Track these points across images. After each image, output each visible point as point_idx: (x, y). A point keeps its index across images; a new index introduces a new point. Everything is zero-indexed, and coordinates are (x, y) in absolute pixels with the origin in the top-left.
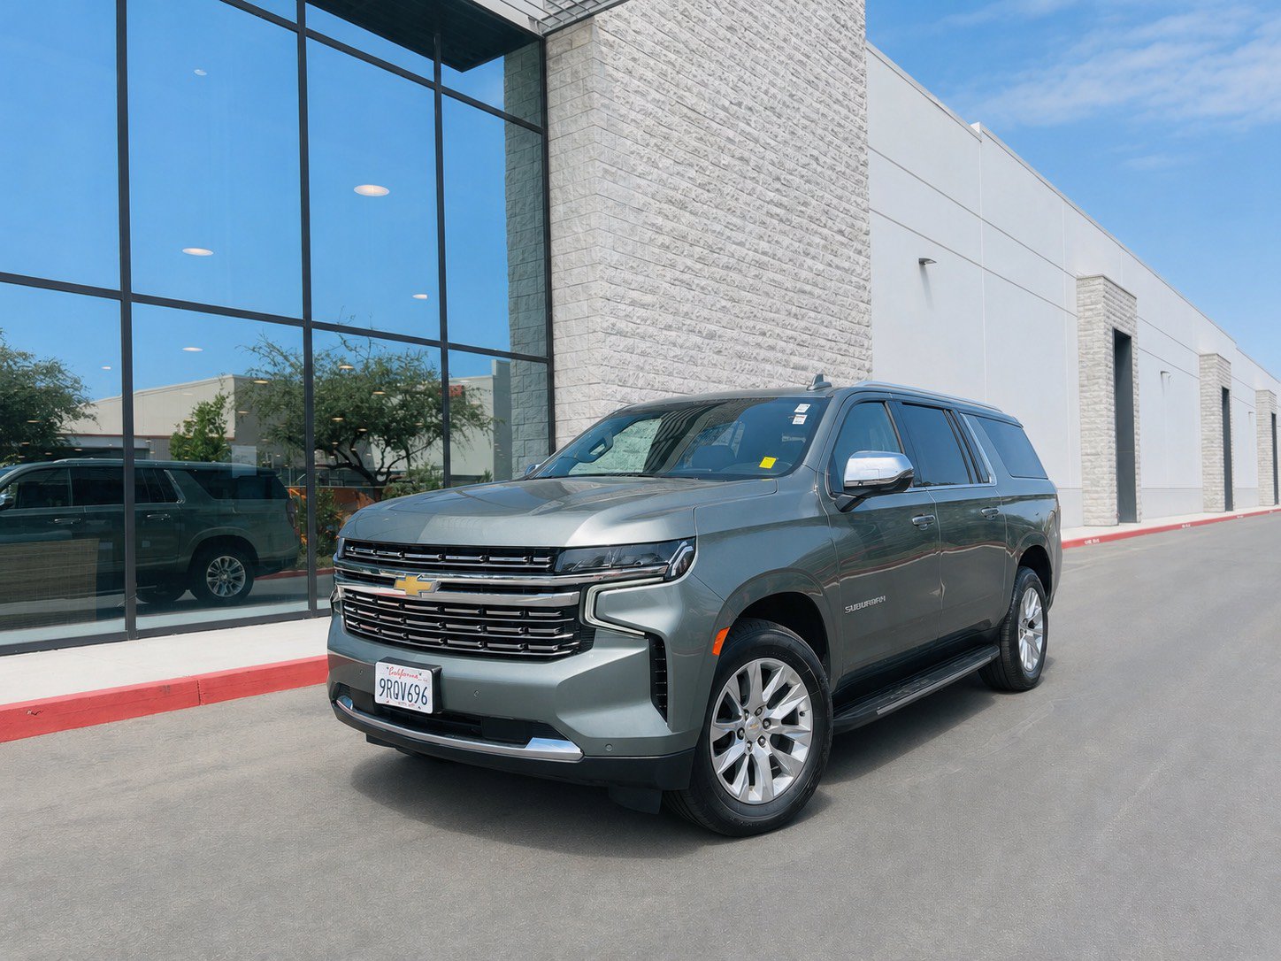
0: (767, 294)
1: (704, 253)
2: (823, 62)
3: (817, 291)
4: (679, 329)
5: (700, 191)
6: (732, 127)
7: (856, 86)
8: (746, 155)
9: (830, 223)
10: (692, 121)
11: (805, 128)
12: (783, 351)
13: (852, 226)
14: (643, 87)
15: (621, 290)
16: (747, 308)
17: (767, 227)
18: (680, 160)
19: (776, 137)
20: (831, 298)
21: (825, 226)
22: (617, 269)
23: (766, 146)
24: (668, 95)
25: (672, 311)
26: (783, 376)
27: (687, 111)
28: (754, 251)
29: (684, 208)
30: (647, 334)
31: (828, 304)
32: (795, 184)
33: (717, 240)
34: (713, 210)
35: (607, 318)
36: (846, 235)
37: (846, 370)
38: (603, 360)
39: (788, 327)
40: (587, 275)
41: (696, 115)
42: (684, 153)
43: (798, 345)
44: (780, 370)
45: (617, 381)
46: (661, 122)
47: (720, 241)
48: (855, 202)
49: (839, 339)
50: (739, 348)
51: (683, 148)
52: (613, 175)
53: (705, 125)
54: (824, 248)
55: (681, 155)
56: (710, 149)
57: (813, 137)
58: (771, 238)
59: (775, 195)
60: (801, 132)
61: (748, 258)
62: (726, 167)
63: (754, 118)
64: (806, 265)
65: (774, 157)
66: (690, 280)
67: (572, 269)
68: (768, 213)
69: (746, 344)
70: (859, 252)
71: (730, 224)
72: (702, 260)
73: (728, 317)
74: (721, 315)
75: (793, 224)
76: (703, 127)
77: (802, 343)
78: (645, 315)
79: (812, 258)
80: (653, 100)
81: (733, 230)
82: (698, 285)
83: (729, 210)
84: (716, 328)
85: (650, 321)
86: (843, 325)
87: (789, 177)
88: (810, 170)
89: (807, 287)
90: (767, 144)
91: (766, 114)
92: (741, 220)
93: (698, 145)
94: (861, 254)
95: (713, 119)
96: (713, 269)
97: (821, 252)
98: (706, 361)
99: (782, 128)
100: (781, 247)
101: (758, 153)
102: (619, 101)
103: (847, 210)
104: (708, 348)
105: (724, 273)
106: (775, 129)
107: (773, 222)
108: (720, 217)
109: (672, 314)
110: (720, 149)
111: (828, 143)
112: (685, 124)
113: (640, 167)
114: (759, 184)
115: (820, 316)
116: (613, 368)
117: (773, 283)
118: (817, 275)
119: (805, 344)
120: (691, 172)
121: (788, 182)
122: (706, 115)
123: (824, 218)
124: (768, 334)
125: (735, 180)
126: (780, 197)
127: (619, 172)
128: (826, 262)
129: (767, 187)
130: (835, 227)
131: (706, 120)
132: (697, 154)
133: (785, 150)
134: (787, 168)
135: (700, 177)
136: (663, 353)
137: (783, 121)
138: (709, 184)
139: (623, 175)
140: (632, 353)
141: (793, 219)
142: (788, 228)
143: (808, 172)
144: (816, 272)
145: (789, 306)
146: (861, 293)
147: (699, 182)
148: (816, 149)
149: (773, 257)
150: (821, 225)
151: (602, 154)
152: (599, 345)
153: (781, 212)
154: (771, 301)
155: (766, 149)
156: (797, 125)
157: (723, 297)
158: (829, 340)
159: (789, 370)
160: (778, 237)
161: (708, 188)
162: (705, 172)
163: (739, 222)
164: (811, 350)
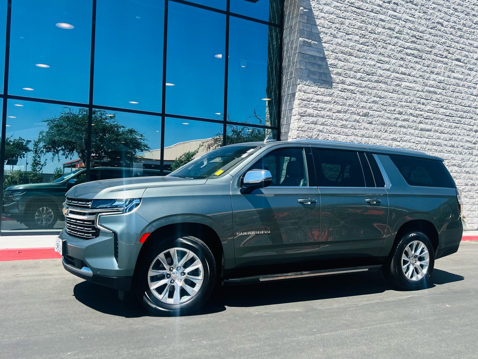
0: (404, 94)
1: (363, 76)
3: (439, 91)
4: (345, 112)
5: (362, 46)
6: (384, 14)
8: (392, 26)
9: (450, 55)
10: (358, 14)
11: (434, 9)
12: (414, 122)
13: (467, 56)
15: (310, 96)
16: (390, 101)
17: (405, 61)
18: (350, 33)
19: (414, 16)
20: (449, 94)
21: (446, 57)
22: (309, 86)
23: (406, 21)
24: (344, 3)
25: (341, 104)
26: (412, 134)
27: (355, 9)
28: (396, 73)
29: (351, 55)
30: (326, 115)
31: (446, 97)
32: (425, 37)
33: (372, 69)
34: (370, 54)
35: (302, 108)
36: (462, 61)
37: (459, 131)
38: (299, 128)
39: (418, 110)
40: (294, 90)
41: (361, 11)
42: (353, 29)
43: (425, 119)
44: (412, 131)
45: (307, 137)
46: (339, 16)
47: (373, 69)
48: (469, 43)
49: (454, 115)
50: (384, 120)
51: (352, 26)
52: (310, 43)
53: (367, 15)
54: (445, 69)
55: (350, 30)
56: (369, 26)
57: (440, 13)
58: (408, 66)
59: (411, 44)
60: (431, 11)
61: (392, 76)
62: (379, 33)
63: (399, 8)
64: (431, 78)
65: (411, 25)
66: (353, 89)
67: (289, 87)
68: (406, 53)
69: (389, 118)
70: (471, 69)
71: (380, 60)
72: (361, 79)
73: (377, 106)
74: (372, 105)
75: (423, 58)
76: (366, 16)
77: (428, 117)
78: (325, 107)
79: (436, 74)
80: (335, 6)
81: (383, 63)
82: (358, 91)
83: (380, 54)
84: (368, 111)
85: (328, 109)
86: (457, 108)
87: (422, 35)
88: (436, 30)
89: (432, 89)
90: (407, 20)
91: (407, 5)
92: (388, 58)
93: (362, 24)
94: (473, 70)
95: (372, 11)
96: (368, 83)
97: (443, 70)
98: (362, 127)
99: (418, 11)
100: (415, 70)
101: (400, 25)
102: (314, 9)
103: (463, 48)
104: (364, 121)
105: (376, 84)
106: (413, 11)
107: (409, 58)
108: (374, 58)
109: (341, 105)
110: (375, 25)
111: (450, 15)
112: (354, 15)
113: (325, 38)
114: (401, 40)
115: (440, 103)
116: (305, 131)
117: (408, 88)
118: (439, 83)
119: (430, 118)
120: (357, 38)
121: (421, 37)
122: (367, 10)
123: (445, 54)
124: (404, 113)
125: (385, 39)
126: (415, 45)
127: (312, 42)
128: (446, 76)
129: (406, 41)
130: (454, 57)
131: (367, 12)
132: (361, 29)
133: (419, 21)
134: (420, 30)
135: (362, 39)
136: (334, 123)
137: (419, 6)
138: (368, 42)
139: (315, 43)
140: (316, 124)
141: (424, 55)
142: (420, 60)
143: (435, 31)
144: (439, 81)
145: (419, 99)
146: (471, 90)
147: (361, 42)
148: (441, 18)
149: (409, 75)
150: (443, 57)
151: (303, 34)
152: (297, 121)
153: (415, 52)
154: (407, 97)
155: (406, 22)
156: (428, 8)
157: (374, 96)
158: (447, 116)
159: (417, 132)
160: (412, 65)
161: (367, 44)
162: (365, 37)
163: (387, 59)
164: (434, 121)
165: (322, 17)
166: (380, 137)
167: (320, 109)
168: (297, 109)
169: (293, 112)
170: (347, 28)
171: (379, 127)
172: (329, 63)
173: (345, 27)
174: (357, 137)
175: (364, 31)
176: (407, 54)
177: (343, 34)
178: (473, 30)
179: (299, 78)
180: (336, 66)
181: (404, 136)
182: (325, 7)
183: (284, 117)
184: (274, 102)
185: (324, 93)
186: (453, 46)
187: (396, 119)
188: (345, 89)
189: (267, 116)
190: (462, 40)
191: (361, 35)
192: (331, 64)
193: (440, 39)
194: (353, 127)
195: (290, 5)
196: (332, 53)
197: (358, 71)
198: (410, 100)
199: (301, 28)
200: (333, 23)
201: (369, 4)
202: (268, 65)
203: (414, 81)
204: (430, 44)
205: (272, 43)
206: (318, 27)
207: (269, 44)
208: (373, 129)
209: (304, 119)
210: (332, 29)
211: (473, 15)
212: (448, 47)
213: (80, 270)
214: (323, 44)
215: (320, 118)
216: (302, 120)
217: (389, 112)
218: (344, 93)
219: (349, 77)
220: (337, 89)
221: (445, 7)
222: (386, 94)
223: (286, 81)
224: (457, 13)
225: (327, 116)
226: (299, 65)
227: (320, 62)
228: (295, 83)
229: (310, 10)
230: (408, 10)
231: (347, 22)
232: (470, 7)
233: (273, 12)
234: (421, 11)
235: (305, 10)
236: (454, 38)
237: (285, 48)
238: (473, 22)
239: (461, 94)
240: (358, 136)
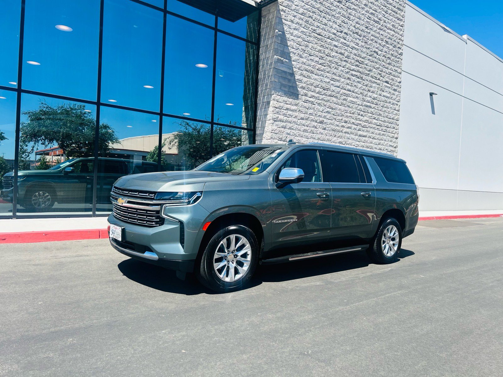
0: (349, 106)
1: (320, 90)
2: (383, 12)
3: (373, 106)
4: (307, 119)
5: (320, 66)
6: (337, 41)
7: (398, 21)
8: (343, 51)
9: (381, 78)
10: (319, 39)
11: (372, 40)
12: (355, 129)
13: (393, 80)
14: (297, 26)
15: (282, 104)
16: (339, 112)
17: (351, 80)
18: (312, 54)
19: (358, 44)
20: (380, 108)
21: (379, 79)
22: (281, 96)
23: (353, 48)
24: (308, 29)
25: (304, 112)
26: (353, 139)
27: (317, 35)
28: (344, 89)
29: (312, 72)
30: (293, 121)
31: (378, 111)
32: (365, 63)
33: (327, 85)
34: (326, 73)
35: (276, 115)
36: (389, 83)
37: (385, 138)
38: (272, 131)
39: (358, 120)
40: (269, 98)
41: (321, 37)
42: (314, 52)
43: (363, 127)
44: (353, 136)
45: (278, 138)
46: (305, 40)
47: (328, 86)
48: (395, 70)
49: (383, 125)
50: (333, 127)
51: (314, 49)
52: (282, 61)
53: (325, 40)
54: (378, 88)
55: (312, 52)
56: (326, 50)
57: (376, 44)
58: (353, 85)
59: (356, 67)
60: (370, 42)
61: (341, 92)
62: (333, 57)
63: (348, 37)
64: (368, 95)
65: (356, 52)
66: (313, 101)
67: (264, 96)
68: (352, 74)
69: (338, 126)
70: (395, 90)
71: (333, 79)
72: (319, 93)
73: (329, 115)
74: (326, 114)
75: (363, 79)
76: (324, 41)
77: (364, 126)
78: (292, 114)
79: (372, 92)
80: (302, 31)
81: (335, 81)
82: (317, 103)
83: (333, 73)
84: (323, 119)
85: (294, 116)
86: (385, 119)
87: (363, 60)
88: (373, 57)
89: (368, 104)
90: (353, 47)
91: (354, 35)
92: (339, 77)
93: (321, 48)
94: (396, 91)
95: (329, 38)
96: (324, 96)
97: (376, 90)
98: (318, 132)
99: (361, 41)
100: (357, 88)
101: (348, 51)
102: (286, 32)
103: (390, 73)
104: (320, 127)
105: (329, 98)
106: (357, 41)
107: (354, 78)
108: (329, 76)
109: (304, 113)
110: (331, 50)
111: (383, 46)
112: (316, 40)
113: (294, 57)
114: (348, 63)
115: (374, 116)
116: (276, 134)
117: (352, 102)
118: (373, 99)
119: (366, 127)
120: (317, 59)
121: (362, 62)
122: (325, 36)
123: (378, 76)
124: (348, 122)
125: (337, 62)
126: (358, 68)
127: (284, 60)
128: (378, 94)
129: (352, 64)
130: (384, 80)
131: (325, 39)
132: (320, 52)
133: (362, 49)
134: (362, 56)
135: (321, 61)
136: (299, 128)
137: (362, 37)
138: (325, 63)
139: (286, 60)
140: (285, 128)
141: (364, 77)
142: (361, 80)
143: (372, 58)
144: (373, 98)
145: (359, 111)
146: (395, 106)
147: (320, 62)
148: (377, 48)
149: (353, 92)
150: (377, 79)
151: (278, 53)
152: (271, 125)
153: (358, 74)
154: (351, 109)
155: (353, 49)
156: (368, 39)
157: (328, 108)
158: (377, 125)
159: (357, 137)
160: (355, 84)
161: (324, 65)
162: (323, 59)
163: (338, 78)
164: (369, 129)
165: (292, 40)
166: (331, 141)
167: (288, 116)
168: (271, 115)
169: (268, 117)
170: (310, 50)
171: (330, 132)
172: (296, 78)
173: (309, 49)
174: (314, 140)
175: (322, 54)
176: (352, 75)
177: (307, 55)
178: (398, 60)
179: (274, 90)
180: (301, 81)
181: (348, 140)
182: (294, 31)
183: (259, 121)
184: (250, 108)
185: (292, 103)
186: (384, 71)
187: (343, 126)
188: (307, 100)
189: (243, 119)
190: (390, 67)
191: (320, 57)
192: (298, 79)
193: (376, 64)
194: (312, 132)
195: (266, 27)
196: (298, 70)
197: (317, 86)
198: (353, 111)
199: (276, 47)
200: (300, 45)
201: (327, 32)
202: (245, 76)
203: (356, 97)
204: (369, 68)
205: (249, 57)
206: (289, 47)
207: (246, 59)
208: (326, 134)
209: (276, 124)
210: (299, 50)
211: (399, 47)
212: (380, 71)
213: (143, 255)
214: (292, 62)
215: (288, 123)
216: (275, 124)
217: (338, 121)
218: (306, 103)
219: (310, 91)
220: (301, 100)
221: (380, 40)
222: (337, 106)
223: (262, 91)
224: (387, 45)
225: (294, 122)
226: (273, 78)
227: (289, 77)
228: (270, 93)
229: (283, 33)
230: (354, 40)
231: (310, 45)
232: (396, 41)
233: (250, 32)
234: (363, 41)
235: (279, 33)
236: (385, 64)
237: (261, 63)
238: (398, 53)
239: (388, 109)
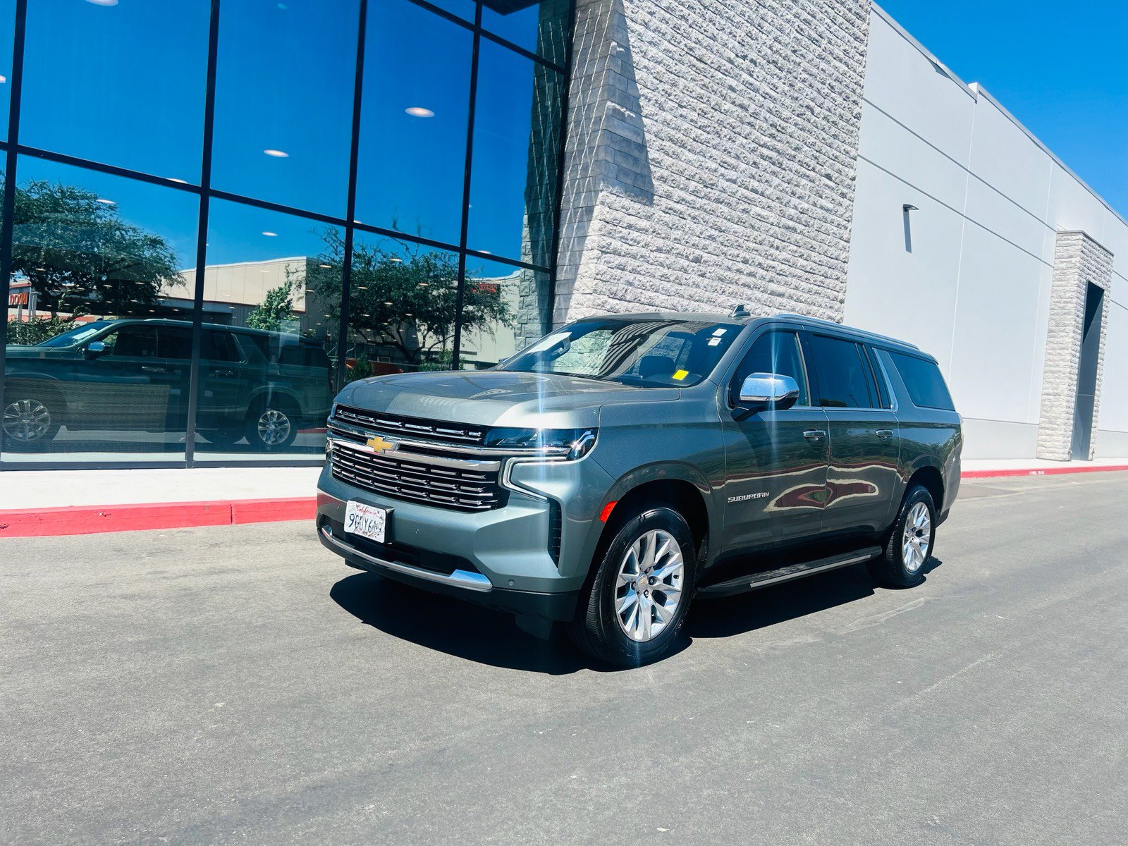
0: (753, 227)
1: (698, 187)
2: (828, 21)
3: (800, 227)
4: (668, 252)
5: (700, 132)
6: (735, 77)
7: (856, 44)
8: (746, 102)
9: (819, 167)
10: (698, 71)
11: (804, 81)
12: (763, 278)
13: (839, 172)
14: (657, 37)
15: (619, 215)
16: (732, 238)
17: (759, 168)
18: (684, 104)
19: (777, 88)
20: (812, 234)
21: (813, 170)
22: (618, 196)
23: (765, 96)
24: (678, 45)
25: (663, 235)
26: (759, 301)
27: (695, 61)
28: (745, 188)
29: (683, 146)
30: (640, 254)
31: (808, 240)
32: (789, 130)
33: (711, 176)
34: (710, 149)
35: (605, 238)
36: (833, 179)
37: (820, 300)
38: (597, 274)
39: (769, 257)
40: (591, 200)
41: (702, 65)
42: (689, 98)
43: (778, 274)
44: (758, 294)
45: (608, 293)
46: (670, 70)
47: (714, 178)
48: (844, 150)
49: (816, 272)
50: (722, 272)
51: (688, 93)
52: (623, 114)
53: (710, 74)
54: (811, 190)
55: (685, 99)
56: (713, 96)
57: (811, 90)
58: (762, 178)
59: (769, 140)
60: (800, 85)
61: (739, 194)
62: (726, 113)
63: (757, 70)
64: (791, 204)
65: (772, 105)
66: (682, 210)
67: (578, 194)
68: (761, 155)
69: (729, 269)
70: (843, 195)
71: (725, 163)
72: (695, 193)
73: (714, 244)
74: (707, 242)
75: (784, 166)
76: (709, 76)
77: (781, 272)
78: (639, 238)
79: (799, 198)
80: (665, 50)
81: (727, 169)
82: (689, 215)
83: (725, 150)
84: (702, 253)
85: (643, 243)
86: (822, 259)
87: (785, 124)
88: (804, 119)
89: (791, 224)
90: (767, 94)
91: (768, 67)
92: (735, 160)
93: (702, 91)
94: (845, 197)
95: (718, 69)
96: (704, 201)
97: (808, 193)
98: (690, 282)
99: (782, 80)
100: (771, 186)
101: (757, 101)
102: (634, 49)
103: (836, 158)
104: (693, 270)
105: (715, 205)
106: (775, 80)
107: (765, 163)
108: (715, 157)
109: (663, 238)
110: (722, 96)
111: (824, 95)
112: (692, 72)
113: (647, 108)
114: (755, 129)
115: (800, 250)
116: (606, 281)
117: (759, 218)
118: (801, 213)
119: (784, 274)
120: (694, 115)
121: (783, 129)
122: (712, 65)
123: (813, 163)
124: (750, 262)
125: (734, 124)
126: (774, 142)
127: (627, 112)
128: (811, 202)
129: (762, 132)
130: (823, 172)
131: (712, 70)
132: (701, 100)
133: (783, 99)
134: (783, 116)
135: (701, 120)
136: (651, 271)
137: (784, 73)
138: (709, 126)
139: (631, 114)
140: (623, 270)
141: (784, 162)
142: (779, 169)
143: (803, 121)
144: (801, 211)
145: (772, 239)
146: (841, 232)
147: (699, 124)
148: (812, 100)
149: (762, 195)
150: (810, 169)
151: (614, 95)
152: (595, 261)
153: (774, 155)
154: (756, 233)
155: (765, 98)
156: (797, 78)
157: (711, 227)
158: (806, 272)
159: (766, 296)
160: (768, 177)
161: (708, 129)
162: (706, 116)
163: (733, 161)
164: (789, 279)
165: (645, 67)
166: (714, 302)
167: (631, 243)
168: (596, 238)
169: (586, 242)
170: (681, 94)
171: (715, 284)
172: (650, 156)
173: (678, 92)
174: (682, 299)
175: (705, 105)
176: (762, 157)
177: (673, 104)
178: (851, 128)
179: (603, 180)
180: (660, 164)
181: (748, 302)
182: (650, 48)
183: (564, 251)
184: (542, 220)
185: (639, 213)
186: (824, 151)
187: (739, 271)
188: (670, 209)
189: (523, 244)
190: (837, 143)
191: (700, 112)
192: (653, 160)
193: (809, 136)
194: (677, 281)
195: (587, 33)
196: (655, 139)
197: (691, 178)
198: (760, 239)
199: (611, 82)
200: (661, 81)
201: (715, 54)
202: (531, 145)
203: (769, 207)
204: (795, 143)
205: (543, 101)
206: (638, 85)
207: (535, 104)
208: (705, 287)
209: (605, 259)
210: (659, 92)
211: (854, 101)
212: (817, 151)
214: (644, 119)
215: (630, 259)
216: (603, 261)
217: (730, 258)
218: (668, 215)
219: (678, 187)
220: (659, 208)
221: (819, 81)
222: (729, 224)
223: (573, 181)
224: (833, 95)
225: (642, 257)
226: (603, 154)
227: (636, 153)
228: (595, 187)
229: (628, 49)
230: (769, 77)
231: (682, 82)
232: (850, 86)
233: (547, 41)
234: (786, 81)
235: (618, 49)
236: (826, 137)
237: (572, 117)
238: (852, 113)
239: (828, 237)
240: (683, 297)
